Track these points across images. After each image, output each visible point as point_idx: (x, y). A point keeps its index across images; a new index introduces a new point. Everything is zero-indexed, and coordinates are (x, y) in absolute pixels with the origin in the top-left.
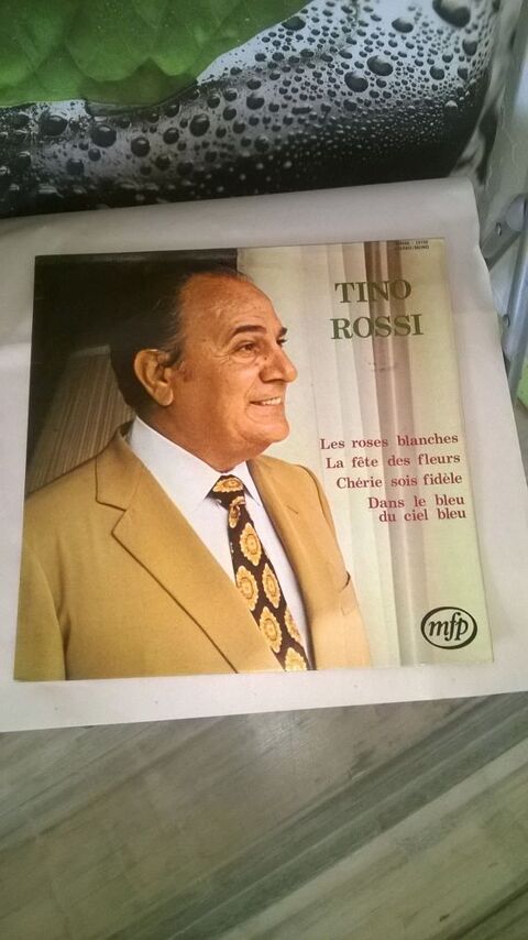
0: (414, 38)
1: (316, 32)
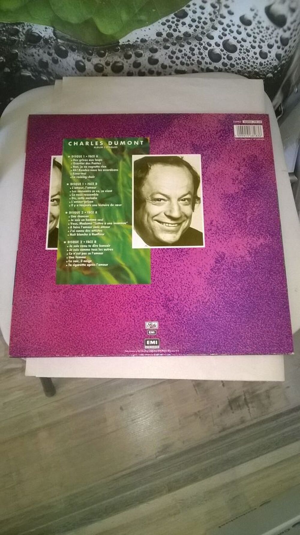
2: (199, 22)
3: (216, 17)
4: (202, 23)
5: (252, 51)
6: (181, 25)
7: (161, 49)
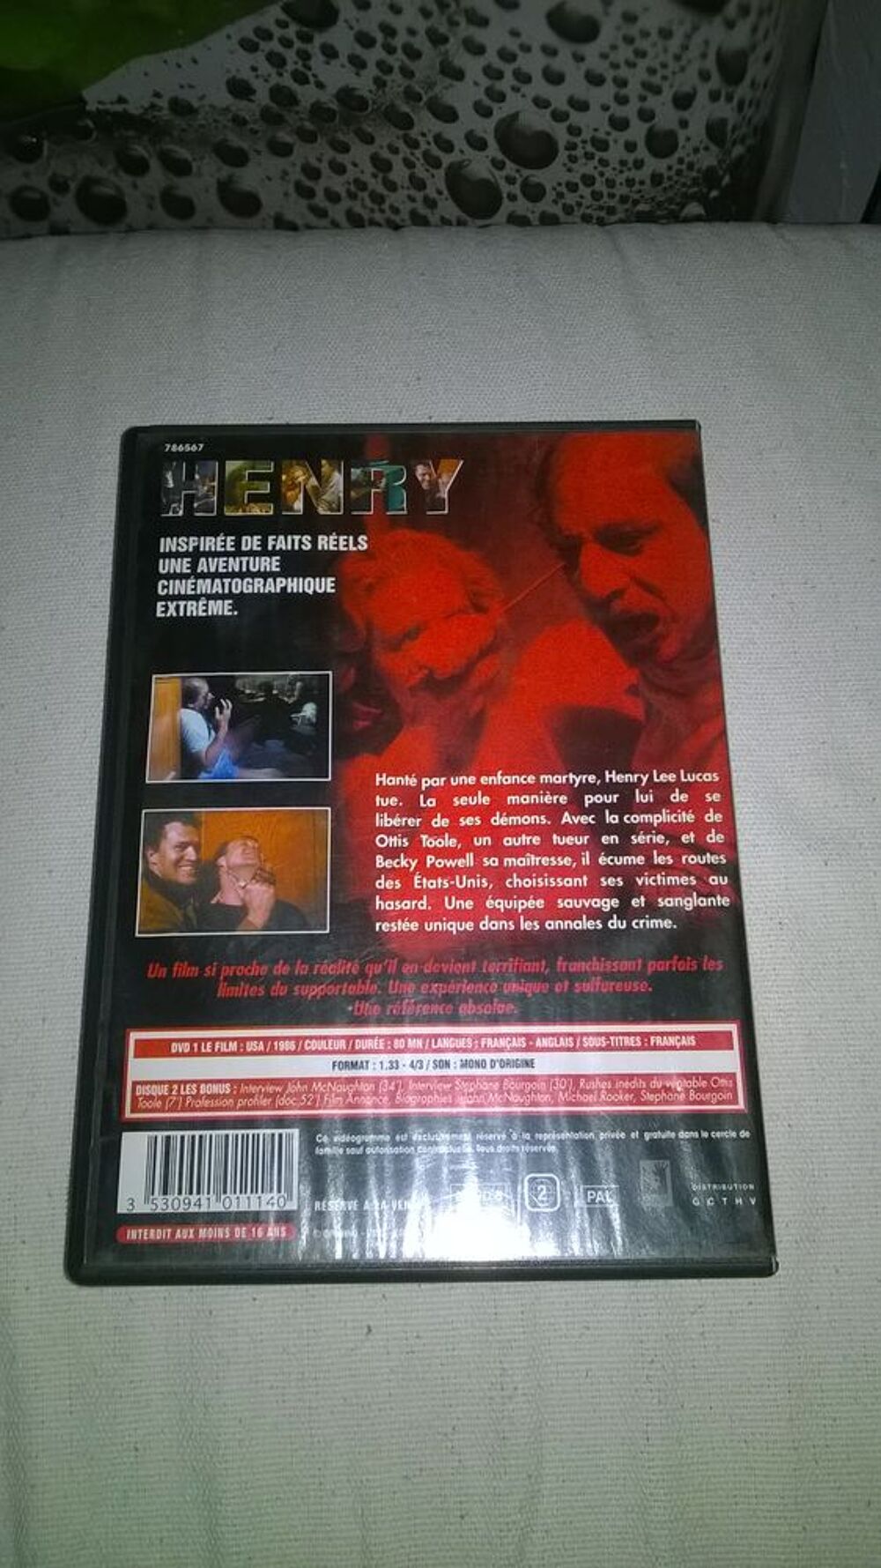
0: (604, 56)
1: (365, 40)
2: (391, 50)
3: (453, 23)
4: (399, 51)
5: (616, 141)
6: (321, 58)
7: (258, 152)
